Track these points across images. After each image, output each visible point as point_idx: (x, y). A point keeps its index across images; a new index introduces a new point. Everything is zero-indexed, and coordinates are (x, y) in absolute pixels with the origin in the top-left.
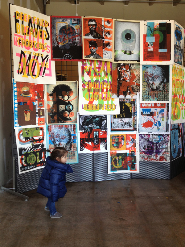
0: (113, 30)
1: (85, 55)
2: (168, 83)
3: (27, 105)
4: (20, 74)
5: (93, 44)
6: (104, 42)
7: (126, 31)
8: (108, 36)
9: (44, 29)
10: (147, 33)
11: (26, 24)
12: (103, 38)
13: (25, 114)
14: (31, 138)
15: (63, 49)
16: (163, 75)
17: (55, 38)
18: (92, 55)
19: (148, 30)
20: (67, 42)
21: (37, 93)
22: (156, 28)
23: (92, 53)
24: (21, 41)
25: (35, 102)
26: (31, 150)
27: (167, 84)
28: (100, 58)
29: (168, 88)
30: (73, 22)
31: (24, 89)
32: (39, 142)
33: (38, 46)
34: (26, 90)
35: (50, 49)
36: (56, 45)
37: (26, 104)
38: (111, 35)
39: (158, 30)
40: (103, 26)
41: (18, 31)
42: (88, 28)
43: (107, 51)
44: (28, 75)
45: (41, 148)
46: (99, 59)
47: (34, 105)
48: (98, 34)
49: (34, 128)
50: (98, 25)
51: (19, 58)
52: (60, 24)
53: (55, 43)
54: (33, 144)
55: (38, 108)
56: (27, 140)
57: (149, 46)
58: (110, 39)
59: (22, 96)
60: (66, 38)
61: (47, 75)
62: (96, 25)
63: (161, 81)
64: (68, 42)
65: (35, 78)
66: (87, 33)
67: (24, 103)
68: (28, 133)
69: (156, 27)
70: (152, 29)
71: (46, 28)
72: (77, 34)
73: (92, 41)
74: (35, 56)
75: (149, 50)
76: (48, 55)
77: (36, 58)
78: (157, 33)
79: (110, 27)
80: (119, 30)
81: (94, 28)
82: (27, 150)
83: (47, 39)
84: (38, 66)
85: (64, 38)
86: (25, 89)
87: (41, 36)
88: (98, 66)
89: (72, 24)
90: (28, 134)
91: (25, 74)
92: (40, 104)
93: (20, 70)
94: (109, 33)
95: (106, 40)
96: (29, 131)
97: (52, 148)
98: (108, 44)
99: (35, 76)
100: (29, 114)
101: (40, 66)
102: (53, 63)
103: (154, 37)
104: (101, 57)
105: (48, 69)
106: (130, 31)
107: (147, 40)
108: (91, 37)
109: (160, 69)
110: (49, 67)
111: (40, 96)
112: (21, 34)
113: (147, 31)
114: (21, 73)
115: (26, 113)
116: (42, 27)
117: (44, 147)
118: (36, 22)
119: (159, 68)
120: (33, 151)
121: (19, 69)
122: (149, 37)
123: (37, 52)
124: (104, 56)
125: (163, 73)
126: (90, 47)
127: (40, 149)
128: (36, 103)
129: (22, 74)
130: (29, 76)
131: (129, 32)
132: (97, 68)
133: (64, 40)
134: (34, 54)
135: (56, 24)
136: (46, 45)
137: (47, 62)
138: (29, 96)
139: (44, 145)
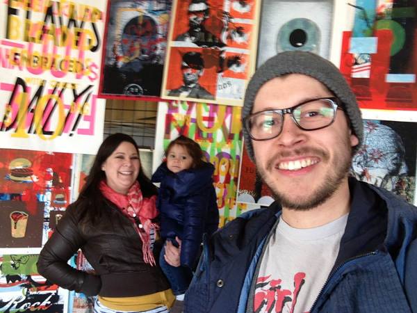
0: (254, 22)
1: (167, 89)
2: (412, 178)
3: (20, 200)
4: (6, 130)
5: (193, 60)
6: (224, 55)
7: (293, 22)
8: (238, 39)
9: (88, 26)
10: (353, 29)
11: (38, 17)
12: (222, 45)
13: (13, 222)
14: (24, 277)
15: (126, 73)
16: (398, 151)
17: (112, 47)
18: (186, 89)
19: (358, 17)
20: (137, 56)
21: (52, 174)
22: (381, 14)
23: (186, 85)
24: (18, 57)
25: (44, 194)
26: (19, 305)
27: (409, 180)
28: (206, 96)
29: (410, 193)
30: (156, 8)
31: (17, 163)
32: (45, 289)
33: (66, 66)
34: (21, 167)
35: (98, 71)
36: (111, 63)
37: (18, 198)
38: (247, 36)
39: (390, 17)
40: (226, 13)
41: (13, 33)
42: (185, 21)
43: (230, 79)
44: (29, 132)
45: (49, 302)
46: (205, 99)
47: (41, 200)
48: (211, 36)
49: (34, 255)
50: (213, 12)
51: (8, 94)
52: (127, 14)
53: (109, 59)
54: (28, 293)
55: (52, 209)
56: (13, 282)
57: (356, 64)
58: (244, 46)
59: (10, 179)
60: (137, 45)
61: (82, 132)
62: (206, 12)
63: (391, 168)
64: (140, 55)
65: (49, 139)
66: (181, 33)
67: (12, 196)
68: (17, 266)
69: (383, 10)
70: (370, 14)
71: (93, 25)
72: (160, 36)
73: (190, 53)
74: (55, 88)
75: (356, 75)
76: (90, 86)
77: (57, 94)
78: (385, 26)
79: (245, 16)
80: (273, 22)
81: (201, 19)
82: (7, 306)
83: (94, 49)
84: (61, 112)
85: (132, 47)
86: (20, 163)
87: (77, 43)
88: (206, 114)
89: (154, 12)
90: (16, 269)
91: (20, 130)
92: (58, 199)
93: (8, 122)
94: (240, 30)
95: (229, 51)
96: (19, 260)
97: (81, 305)
98: (236, 60)
99: (51, 133)
100: (23, 223)
101: (66, 111)
102: (101, 103)
103: (375, 39)
104: (209, 93)
105: (87, 118)
106: (306, 22)
107: (354, 48)
108: (188, 43)
109: (390, 133)
110: (89, 114)
111: (61, 181)
112: (20, 41)
113: (356, 21)
114: (8, 129)
115: (15, 220)
116: (82, 23)
117: (60, 303)
118: (67, 11)
119: (387, 131)
120: (25, 308)
121: (5, 118)
122: (360, 39)
123: (62, 80)
124: (219, 92)
125: (399, 147)
126: (183, 68)
127: (47, 305)
128: (46, 197)
129: (12, 130)
130: (32, 135)
131: (300, 26)
132: (205, 119)
133: (130, 52)
134: (54, 84)
135: (118, 14)
136: (89, 64)
137: (86, 101)
138: (28, 179)
139: (59, 296)
